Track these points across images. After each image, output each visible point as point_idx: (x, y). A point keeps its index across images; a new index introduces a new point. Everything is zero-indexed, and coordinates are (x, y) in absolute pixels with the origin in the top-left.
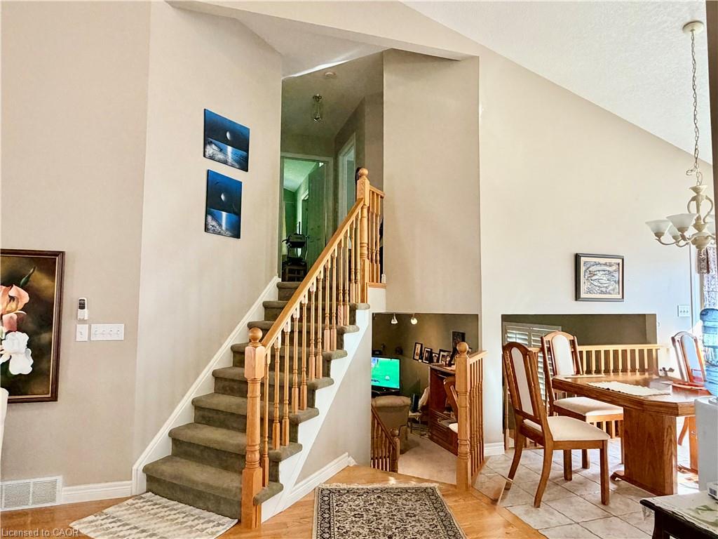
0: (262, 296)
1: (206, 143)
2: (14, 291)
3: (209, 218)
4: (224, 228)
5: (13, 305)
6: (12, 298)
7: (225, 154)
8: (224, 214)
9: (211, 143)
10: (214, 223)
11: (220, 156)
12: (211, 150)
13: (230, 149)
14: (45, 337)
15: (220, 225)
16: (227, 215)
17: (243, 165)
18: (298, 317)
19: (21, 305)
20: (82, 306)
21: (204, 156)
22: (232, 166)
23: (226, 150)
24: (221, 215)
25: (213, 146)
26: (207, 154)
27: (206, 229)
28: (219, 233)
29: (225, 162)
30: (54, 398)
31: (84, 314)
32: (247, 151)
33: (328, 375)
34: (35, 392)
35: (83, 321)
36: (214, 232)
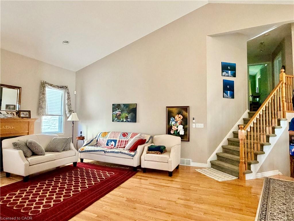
0: (242, 116)
1: (222, 72)
2: (180, 116)
3: (224, 93)
4: (229, 96)
5: (180, 119)
6: (179, 117)
7: (228, 74)
8: (229, 92)
9: (224, 71)
10: (226, 95)
11: (227, 75)
12: (224, 73)
13: (230, 72)
14: (186, 126)
15: (228, 95)
16: (230, 92)
17: (234, 75)
18: (256, 122)
19: (181, 119)
20: (194, 119)
21: (222, 76)
22: (231, 77)
23: (228, 72)
24: (228, 92)
25: (225, 72)
26: (223, 75)
27: (224, 97)
28: (228, 98)
29: (228, 76)
30: (189, 141)
31: (194, 121)
32: (235, 71)
33: (269, 142)
34: (185, 139)
35: (194, 123)
36: (226, 98)
